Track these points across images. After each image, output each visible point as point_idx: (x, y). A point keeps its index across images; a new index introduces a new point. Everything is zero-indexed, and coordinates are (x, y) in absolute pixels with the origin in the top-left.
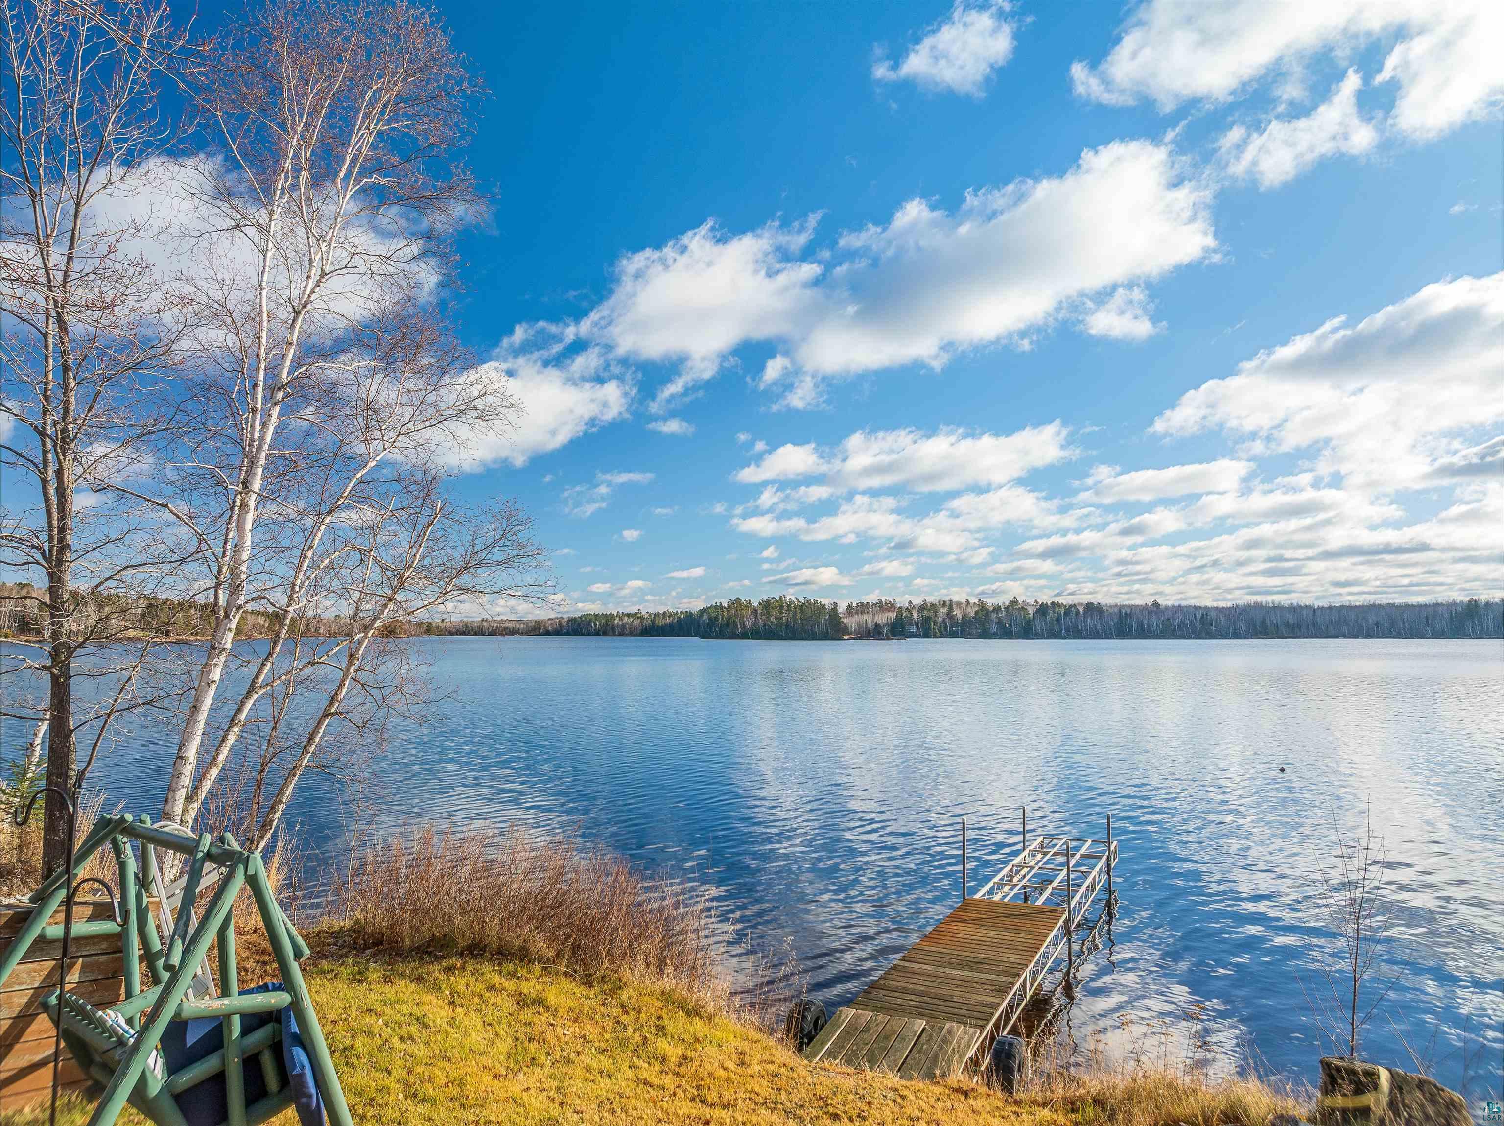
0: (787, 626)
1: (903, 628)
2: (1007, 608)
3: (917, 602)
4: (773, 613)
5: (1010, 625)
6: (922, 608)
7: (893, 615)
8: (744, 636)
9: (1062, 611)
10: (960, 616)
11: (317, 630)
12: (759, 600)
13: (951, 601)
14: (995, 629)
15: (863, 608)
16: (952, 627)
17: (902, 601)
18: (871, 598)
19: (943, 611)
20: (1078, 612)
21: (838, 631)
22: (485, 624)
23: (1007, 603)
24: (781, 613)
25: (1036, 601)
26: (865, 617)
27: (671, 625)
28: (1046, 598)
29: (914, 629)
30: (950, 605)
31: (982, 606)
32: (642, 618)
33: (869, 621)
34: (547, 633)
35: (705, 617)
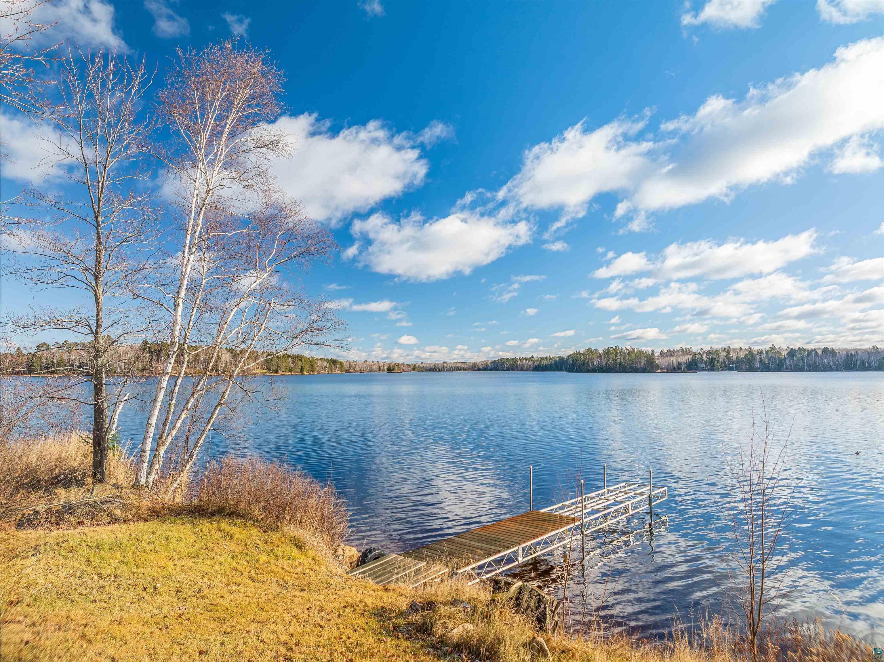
0: (620, 364)
1: (696, 365)
2: (767, 352)
3: (707, 348)
4: (611, 356)
5: (769, 363)
6: (709, 353)
7: (690, 357)
8: (594, 371)
9: (806, 353)
10: (734, 357)
11: (354, 369)
12: (603, 349)
13: (729, 348)
14: (757, 365)
15: (671, 353)
16: (729, 364)
17: (696, 349)
18: (677, 348)
19: (723, 354)
20: (817, 354)
21: (652, 368)
22: (445, 365)
23: (768, 348)
24: (616, 357)
25: (788, 347)
26: (672, 358)
27: (551, 365)
28: (796, 346)
29: (704, 366)
30: (728, 351)
31: (750, 351)
32: (534, 361)
33: (675, 361)
34: (479, 370)
35: (571, 359)
